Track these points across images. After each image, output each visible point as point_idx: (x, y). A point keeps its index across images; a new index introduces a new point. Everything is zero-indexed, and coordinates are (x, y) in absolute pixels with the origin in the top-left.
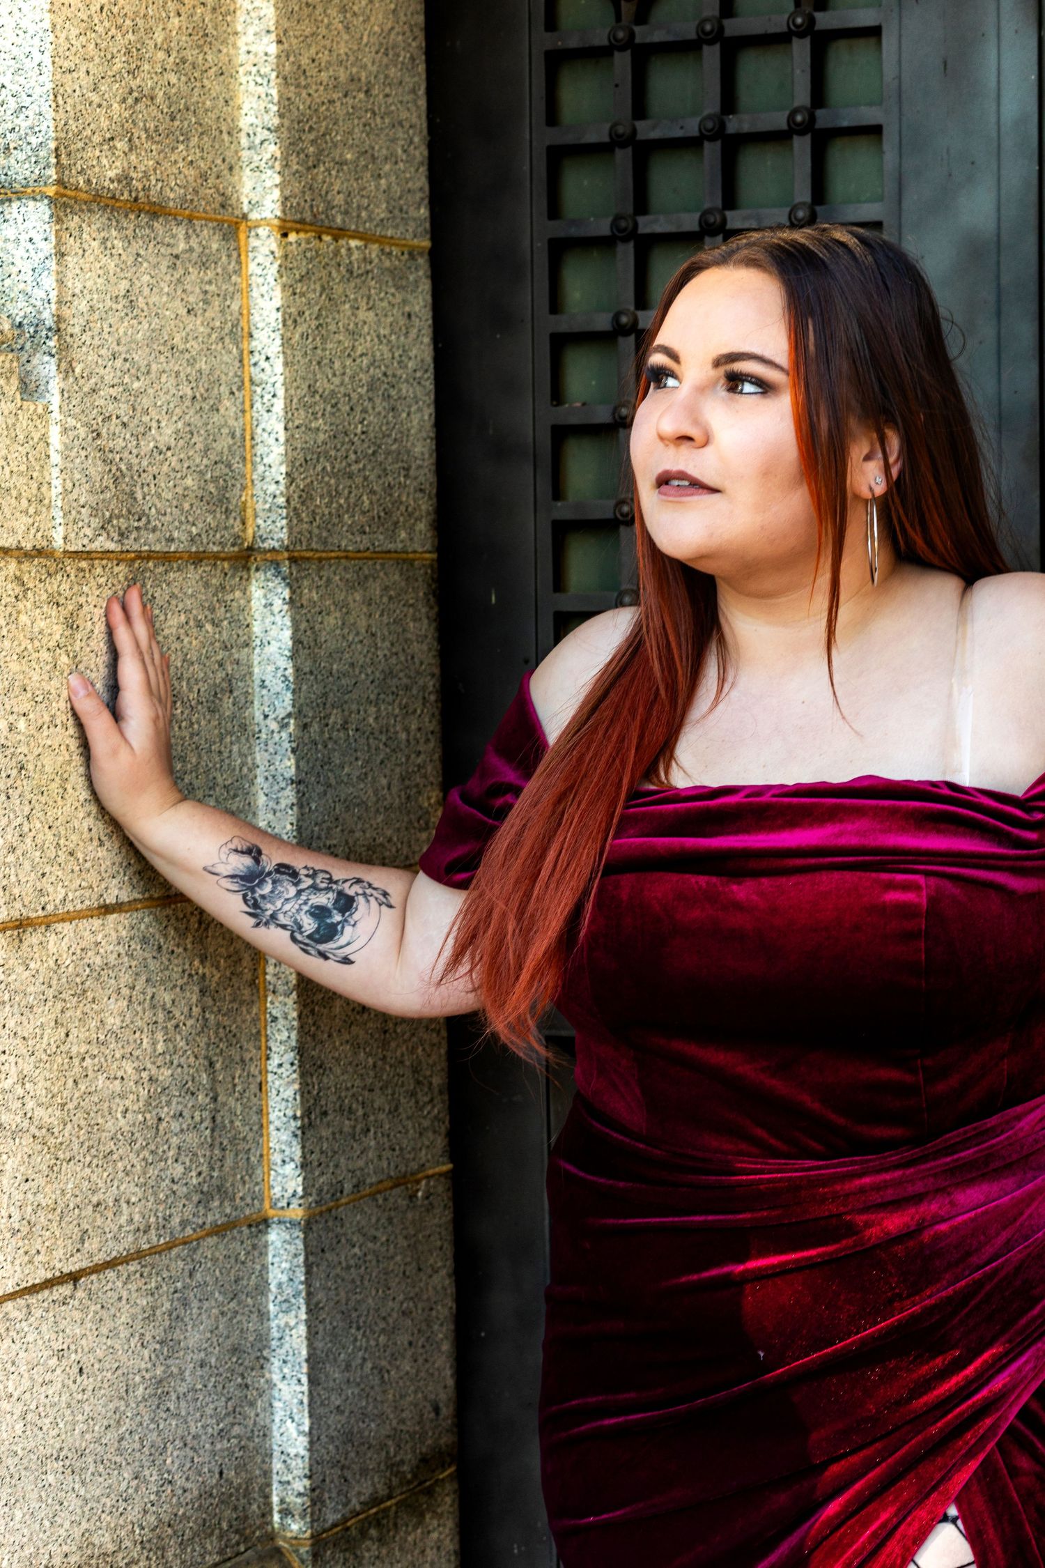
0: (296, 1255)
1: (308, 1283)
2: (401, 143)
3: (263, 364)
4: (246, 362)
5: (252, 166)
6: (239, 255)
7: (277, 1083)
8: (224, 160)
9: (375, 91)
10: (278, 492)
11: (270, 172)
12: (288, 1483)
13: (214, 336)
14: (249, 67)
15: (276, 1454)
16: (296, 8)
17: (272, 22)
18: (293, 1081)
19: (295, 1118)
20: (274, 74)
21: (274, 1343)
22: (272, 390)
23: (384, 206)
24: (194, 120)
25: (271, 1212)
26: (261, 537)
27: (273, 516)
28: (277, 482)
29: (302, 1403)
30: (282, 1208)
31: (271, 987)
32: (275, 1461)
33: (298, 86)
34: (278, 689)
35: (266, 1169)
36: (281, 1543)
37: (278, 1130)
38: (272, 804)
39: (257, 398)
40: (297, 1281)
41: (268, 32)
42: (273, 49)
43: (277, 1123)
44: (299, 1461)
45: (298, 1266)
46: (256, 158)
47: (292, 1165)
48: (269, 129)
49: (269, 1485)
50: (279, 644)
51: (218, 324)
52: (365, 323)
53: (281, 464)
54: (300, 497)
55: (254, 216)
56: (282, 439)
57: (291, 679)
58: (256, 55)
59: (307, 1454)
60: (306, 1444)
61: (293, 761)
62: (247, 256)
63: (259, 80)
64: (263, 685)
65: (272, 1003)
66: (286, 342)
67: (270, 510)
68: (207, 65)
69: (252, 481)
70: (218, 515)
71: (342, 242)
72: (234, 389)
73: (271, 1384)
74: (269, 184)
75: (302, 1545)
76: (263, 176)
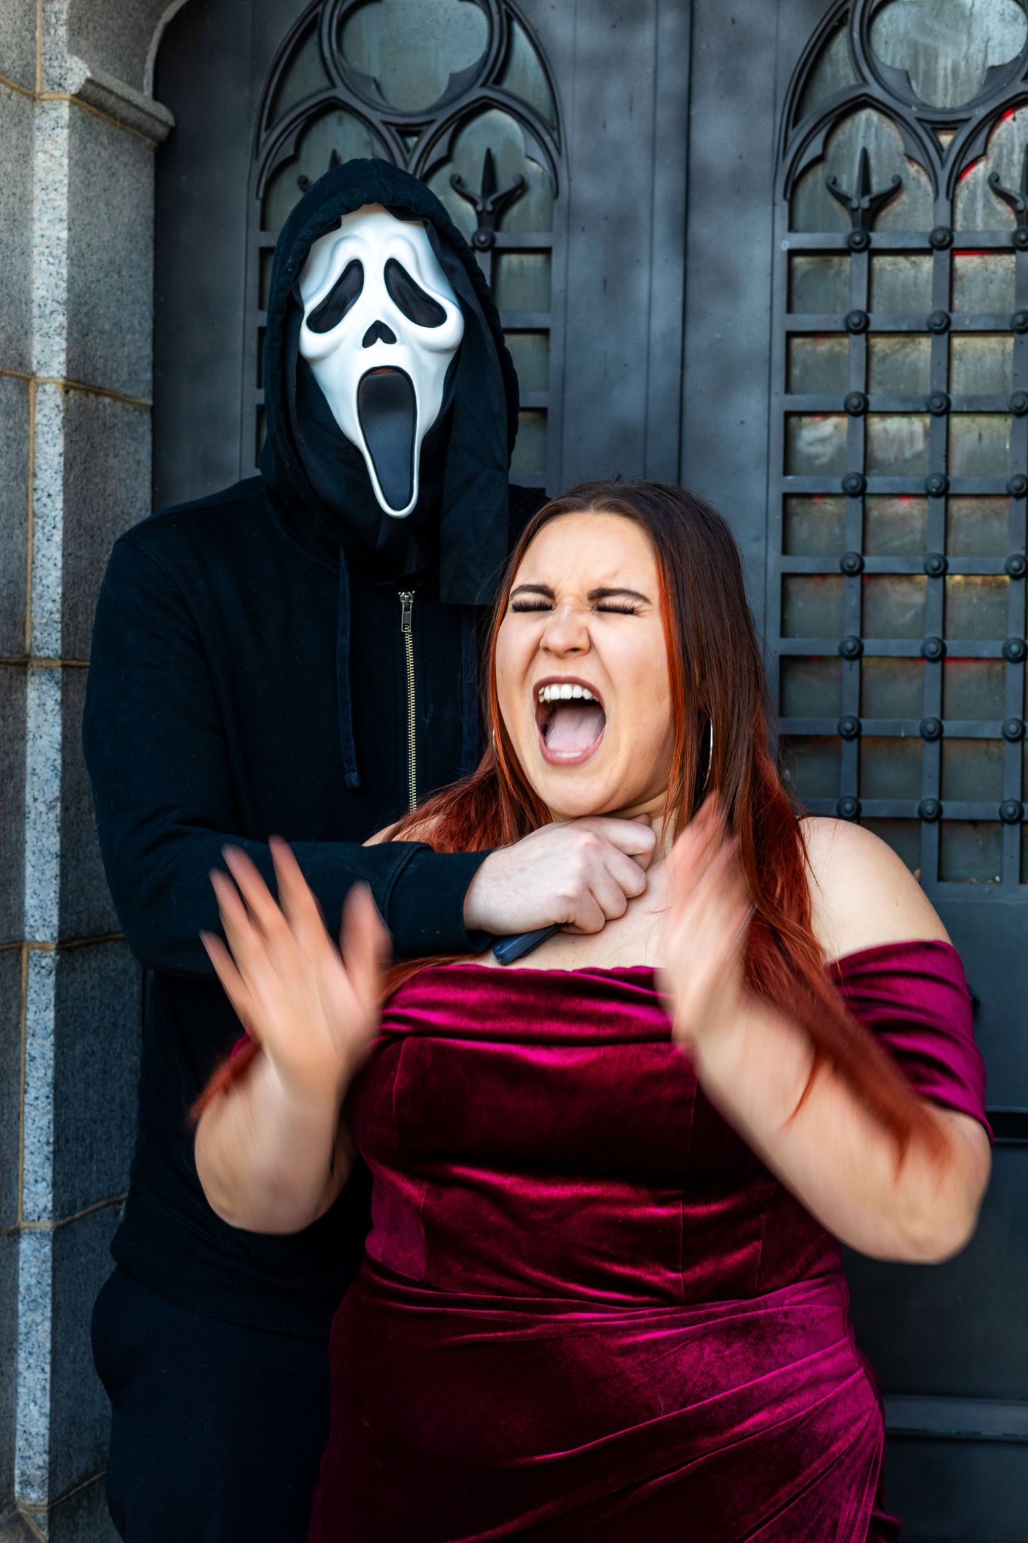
0: (44, 1262)
1: (53, 1285)
2: (137, 316)
3: (45, 500)
4: (30, 497)
5: (42, 332)
6: (29, 407)
7: (33, 1113)
8: (22, 327)
9: (124, 273)
10: (54, 609)
11: (57, 339)
12: (29, 1457)
13: (12, 475)
14: (42, 249)
15: (19, 1433)
16: (80, 201)
17: (65, 212)
18: (48, 1112)
19: (48, 1143)
20: (65, 256)
21: (21, 1338)
22: (52, 522)
23: (126, 369)
24: (5, 291)
25: (24, 1224)
26: (37, 647)
27: (50, 630)
28: (54, 601)
29: (44, 1388)
30: (33, 1221)
31: (31, 1032)
32: (18, 1439)
33: (79, 266)
34: (48, 777)
35: (20, 1188)
36: (21, 1510)
37: (32, 1153)
38: (38, 874)
39: (38, 528)
40: (44, 1284)
41: (61, 220)
42: (64, 235)
43: (32, 1148)
44: (40, 1439)
45: (46, 1271)
46: (46, 325)
47: (44, 1184)
48: (58, 302)
49: (13, 1459)
50: (50, 738)
51: (14, 465)
52: (112, 468)
53: (58, 586)
54: (69, 614)
55: (42, 374)
56: (60, 565)
57: (59, 768)
58: (49, 239)
59: (46, 1432)
60: (47, 1424)
61: (58, 838)
62: (35, 408)
63: (51, 260)
64: (34, 773)
65: (31, 1045)
66: (66, 484)
67: (46, 624)
68: (15, 245)
69: (31, 599)
70: (9, 627)
71: (100, 399)
72: (22, 521)
73: (17, 1373)
74: (56, 348)
75: (39, 1511)
76: (52, 341)
